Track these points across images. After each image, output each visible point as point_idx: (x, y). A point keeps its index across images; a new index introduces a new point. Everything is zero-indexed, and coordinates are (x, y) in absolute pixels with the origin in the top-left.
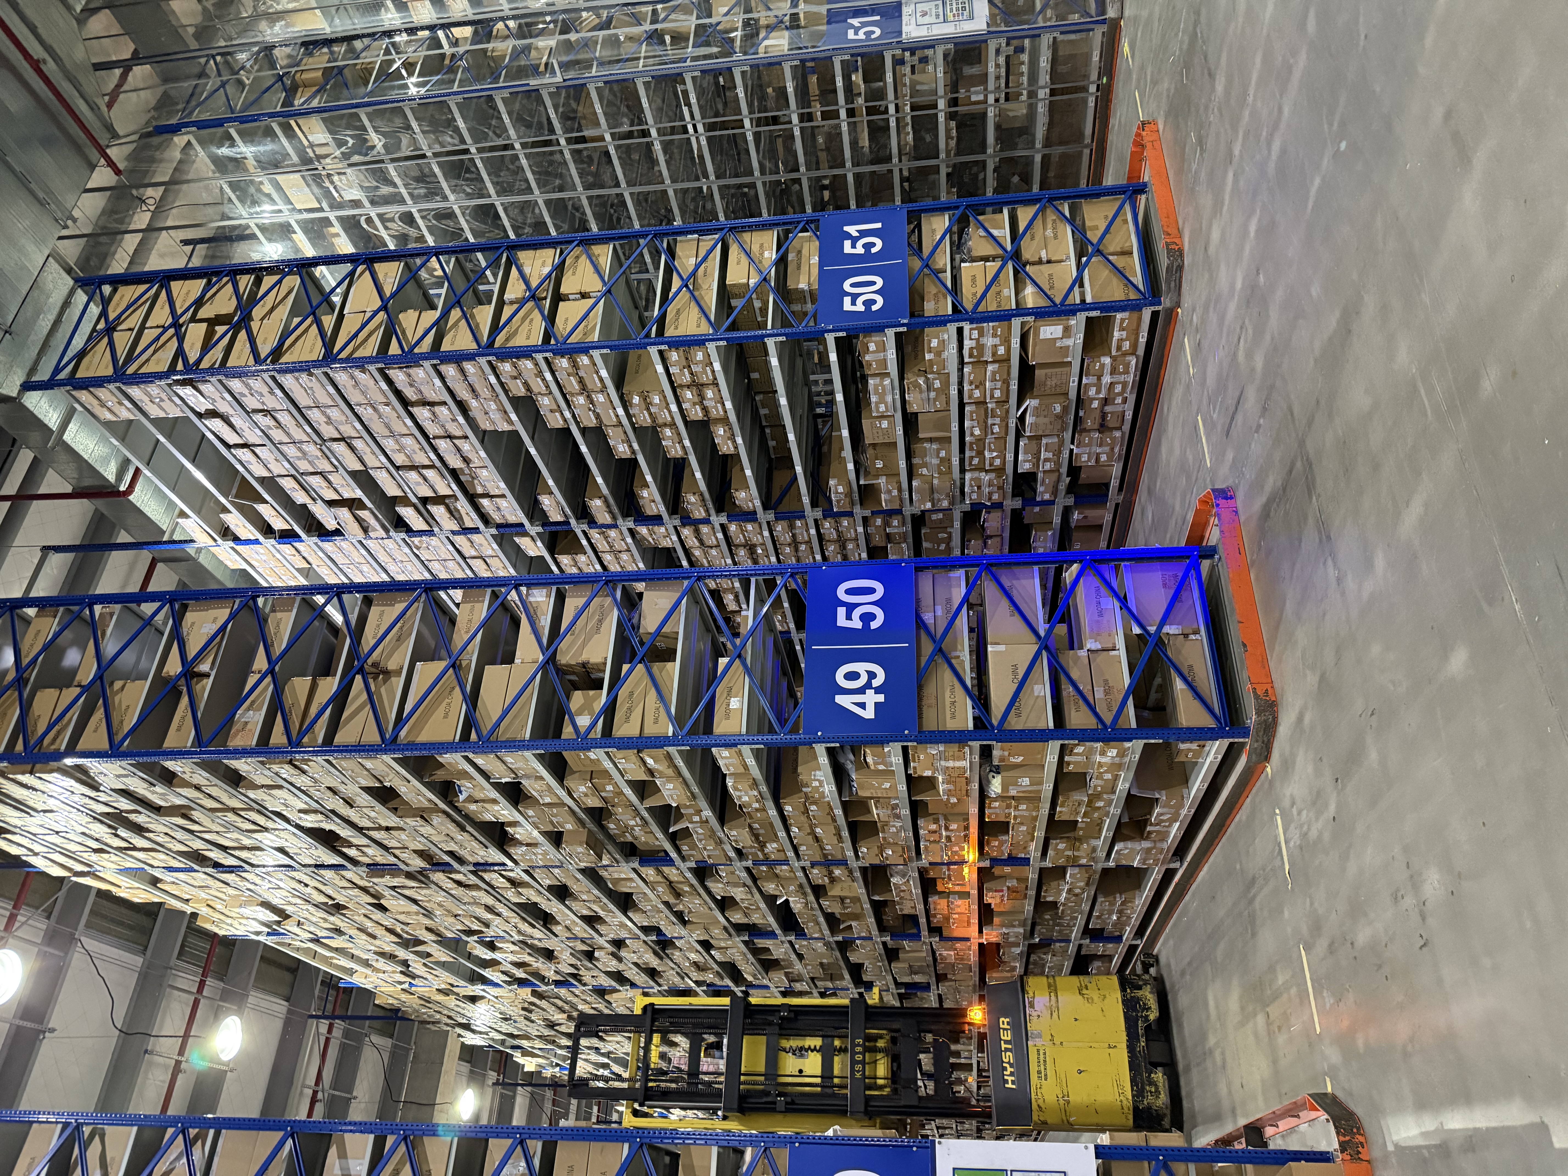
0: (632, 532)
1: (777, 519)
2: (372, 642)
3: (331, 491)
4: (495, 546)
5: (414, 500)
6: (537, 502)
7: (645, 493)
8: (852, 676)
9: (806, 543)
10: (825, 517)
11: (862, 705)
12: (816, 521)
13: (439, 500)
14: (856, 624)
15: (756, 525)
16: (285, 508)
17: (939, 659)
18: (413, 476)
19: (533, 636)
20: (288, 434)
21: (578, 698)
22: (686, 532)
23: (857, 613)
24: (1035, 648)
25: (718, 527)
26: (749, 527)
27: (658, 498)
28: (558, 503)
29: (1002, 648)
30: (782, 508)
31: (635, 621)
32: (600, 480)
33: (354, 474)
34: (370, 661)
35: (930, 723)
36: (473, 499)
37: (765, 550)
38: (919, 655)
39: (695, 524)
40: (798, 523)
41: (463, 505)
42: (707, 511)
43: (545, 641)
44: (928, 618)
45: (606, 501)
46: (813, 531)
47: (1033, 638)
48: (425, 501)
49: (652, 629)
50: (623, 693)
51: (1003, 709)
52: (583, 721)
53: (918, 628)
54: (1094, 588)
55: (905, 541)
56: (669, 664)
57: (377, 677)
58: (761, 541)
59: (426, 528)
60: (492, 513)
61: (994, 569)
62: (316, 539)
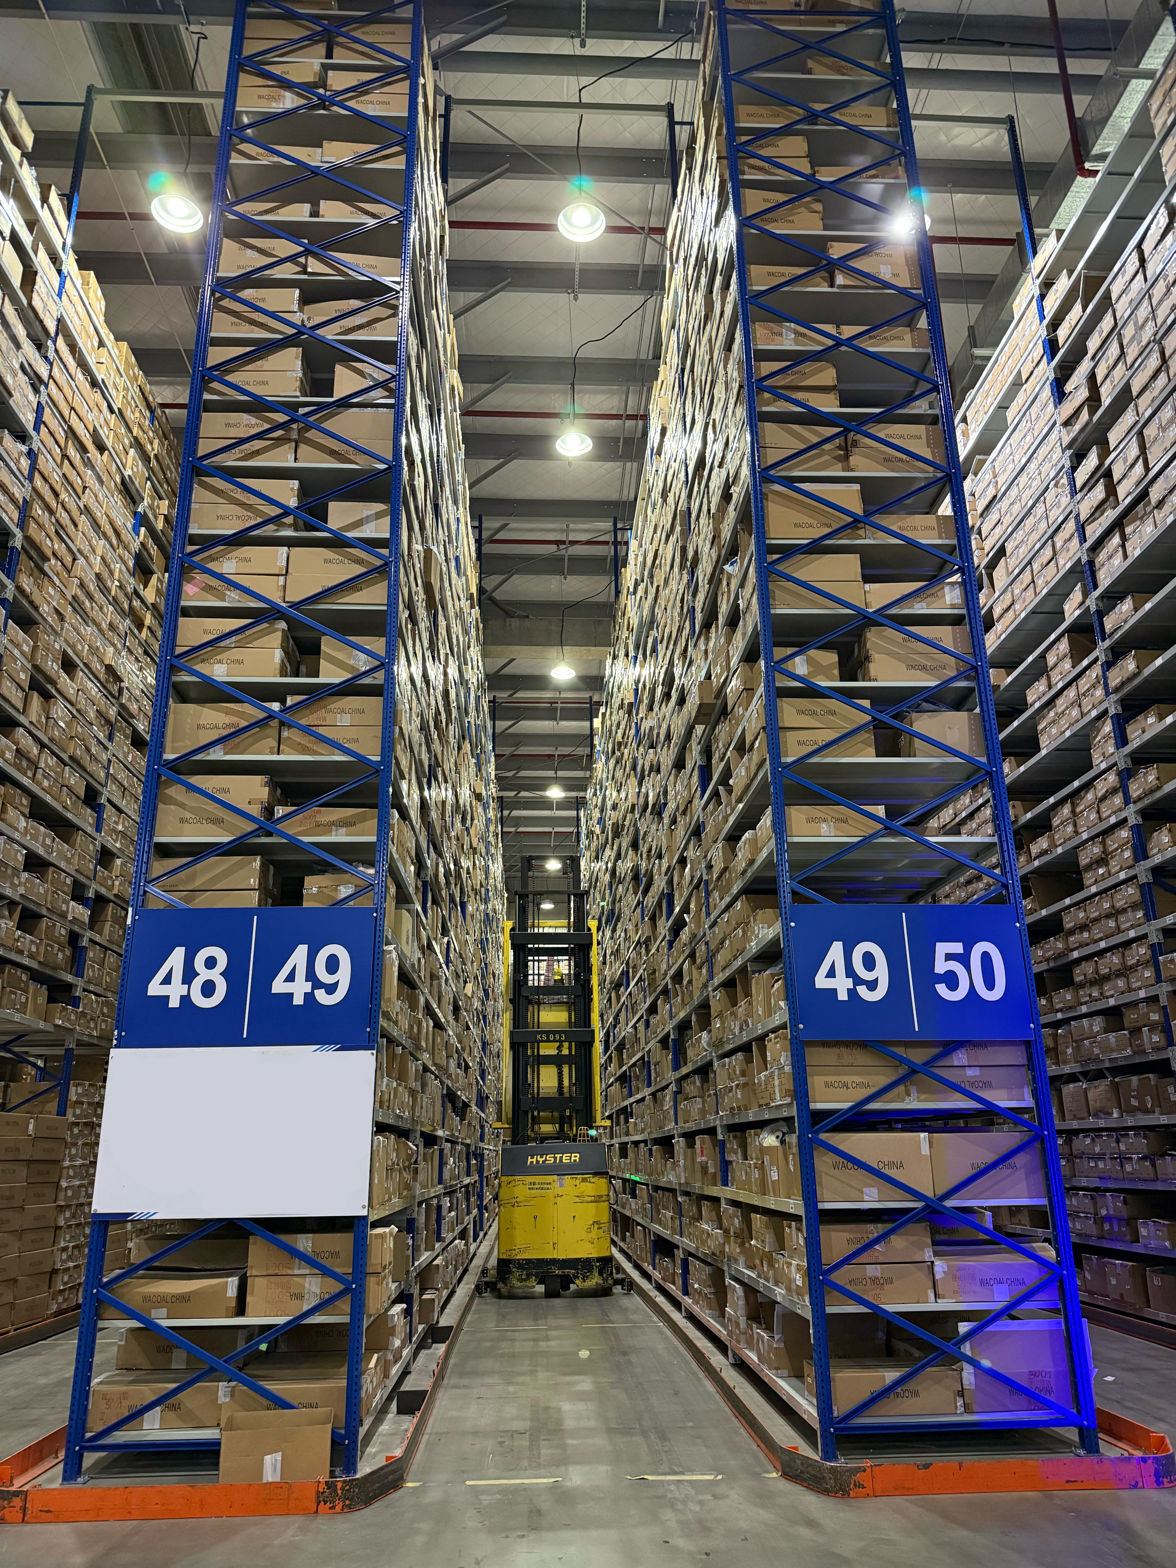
0: (1104, 714)
1: (1141, 886)
2: (881, 435)
3: (1105, 372)
4: (1069, 565)
5: (1108, 462)
6: (1123, 597)
7: (1150, 720)
8: (869, 961)
9: (1118, 927)
10: (1152, 947)
11: (831, 974)
12: (1145, 936)
13: (1111, 490)
14: (941, 966)
15: (1131, 862)
16: (1081, 332)
17: (902, 1071)
18: (1133, 451)
19: (899, 596)
20: (1161, 301)
21: (831, 658)
22: (1112, 778)
23: (956, 967)
24: (930, 1194)
25: (1123, 815)
26: (1127, 854)
27: (1147, 736)
28: (1126, 622)
29: (925, 1150)
30: (1159, 894)
31: (925, 705)
32: (1159, 662)
33: (1127, 388)
34: (858, 437)
35: (814, 1056)
36: (1118, 525)
37: (1103, 878)
38: (906, 1044)
39: (1123, 787)
40: (1140, 914)
41: (1110, 516)
42: (1140, 799)
43: (894, 611)
44: (960, 1057)
45: (1135, 675)
46: (1132, 934)
47: (940, 1192)
48: (1108, 474)
49: (916, 727)
50: (833, 704)
51: (841, 1147)
52: (800, 665)
53: (943, 1044)
54: (1020, 1277)
55: (1135, 1053)
56: (872, 750)
57: (840, 448)
58: (1113, 871)
59: (1079, 485)
60: (1105, 550)
61: (1038, 1145)
62: (1052, 376)
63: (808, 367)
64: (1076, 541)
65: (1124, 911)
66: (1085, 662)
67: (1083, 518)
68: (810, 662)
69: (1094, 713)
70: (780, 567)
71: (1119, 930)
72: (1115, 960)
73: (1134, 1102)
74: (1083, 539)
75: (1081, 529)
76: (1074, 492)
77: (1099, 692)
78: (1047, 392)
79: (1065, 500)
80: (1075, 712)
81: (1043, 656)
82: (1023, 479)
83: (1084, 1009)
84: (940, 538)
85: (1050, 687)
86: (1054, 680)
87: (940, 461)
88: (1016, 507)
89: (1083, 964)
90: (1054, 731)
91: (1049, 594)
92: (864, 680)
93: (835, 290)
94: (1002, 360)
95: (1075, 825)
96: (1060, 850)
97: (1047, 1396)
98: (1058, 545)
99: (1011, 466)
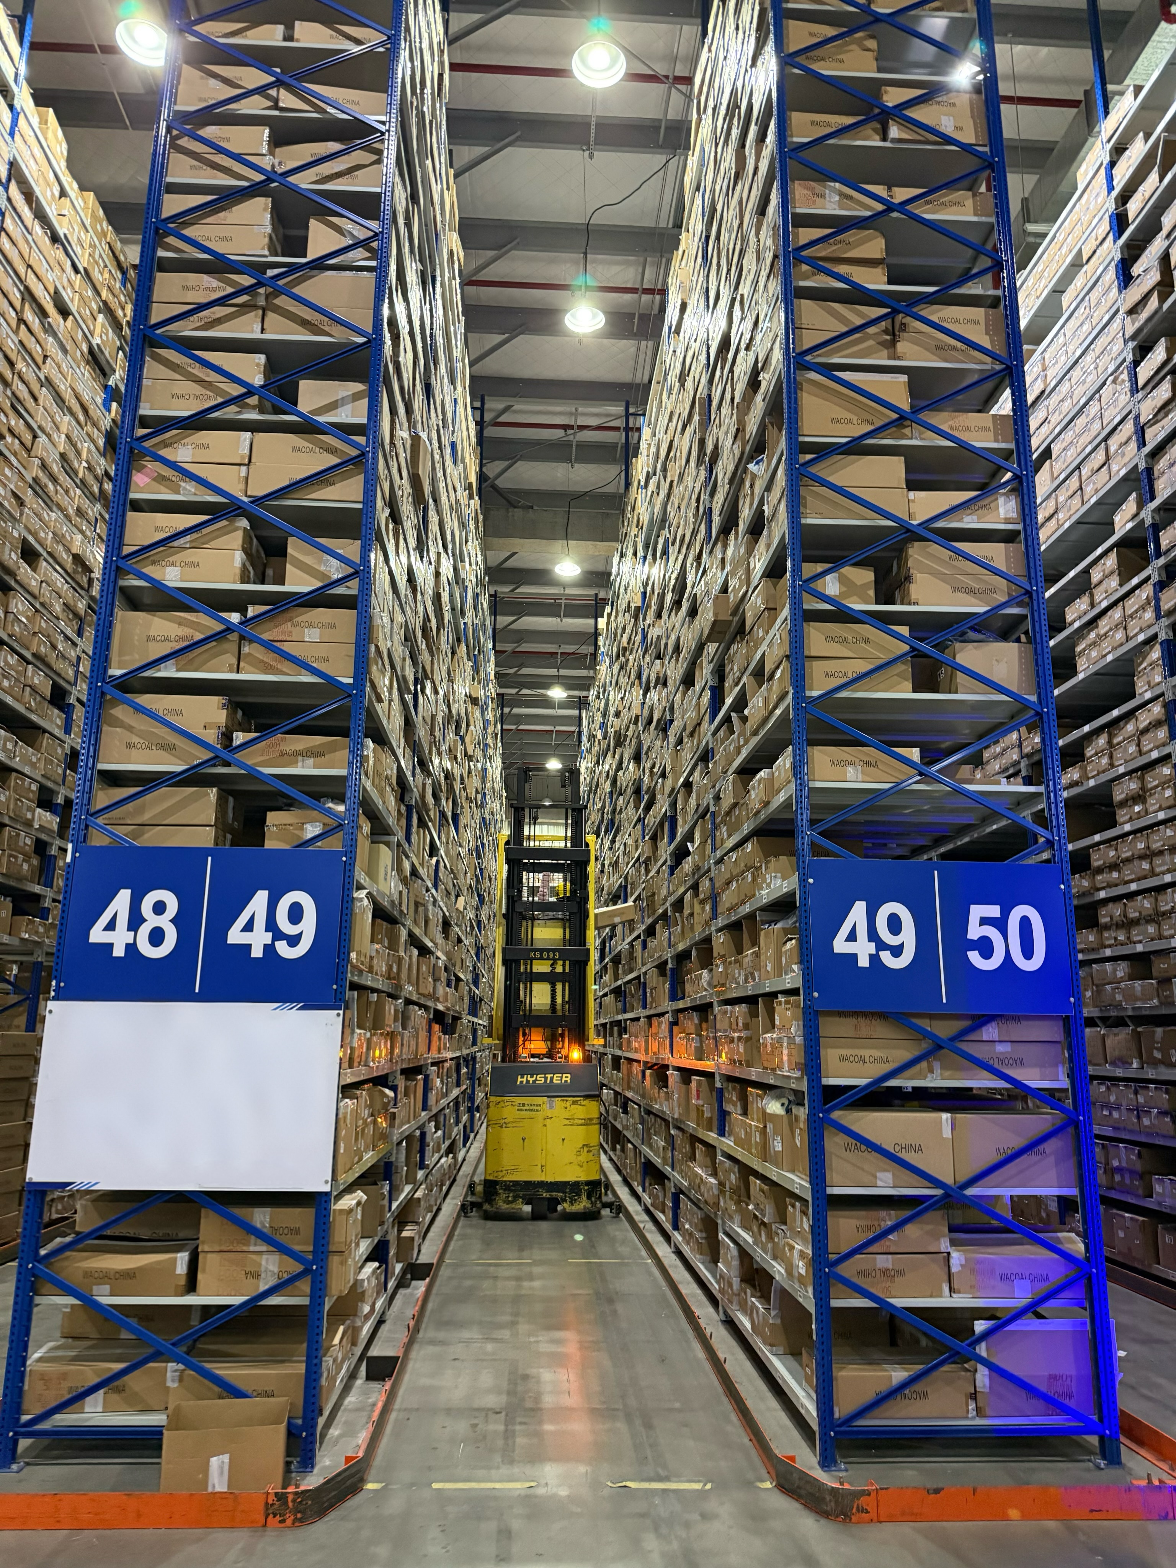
0: (1152, 639)
2: (934, 318)
8: (895, 925)
9: (1152, 870)
11: (852, 937)
14: (975, 932)
15: (1172, 802)
16: (1155, 205)
17: (925, 1045)
19: (946, 507)
21: (865, 577)
22: (1157, 710)
23: (991, 932)
24: (949, 1180)
26: (1169, 793)
29: (947, 1133)
31: (972, 635)
34: (908, 320)
35: (831, 1027)
38: (931, 1017)
39: (1168, 720)
43: (940, 524)
44: (990, 1032)
46: (1168, 878)
47: (962, 1178)
48: (1175, 371)
49: (961, 659)
50: (866, 630)
51: (855, 1128)
52: (831, 586)
53: (973, 1017)
54: (1044, 1273)
55: (1161, 1003)
56: (909, 685)
57: (886, 332)
58: (1151, 809)
59: (1141, 382)
60: (1167, 457)
61: (1071, 1130)
62: (1118, 258)
63: (852, 235)
64: (1133, 445)
65: (1161, 853)
66: (1135, 581)
67: (1143, 419)
68: (843, 580)
69: (1141, 638)
70: (814, 469)
71: (1153, 873)
72: (1147, 904)
73: (1158, 1055)
74: (1142, 443)
75: (1140, 432)
76: (1135, 389)
77: (1149, 615)
78: (1111, 274)
79: (1124, 398)
80: (1119, 635)
81: (1086, 571)
82: (1076, 373)
83: (1108, 952)
84: (996, 441)
85: (1093, 605)
86: (1097, 599)
87: (1000, 349)
88: (1067, 404)
89: (1111, 905)
90: (1094, 654)
91: (1098, 503)
92: (902, 604)
93: (888, 144)
94: (1060, 237)
95: (1111, 757)
96: (1092, 783)
97: (1067, 1402)
98: (1112, 449)
99: (1063, 358)
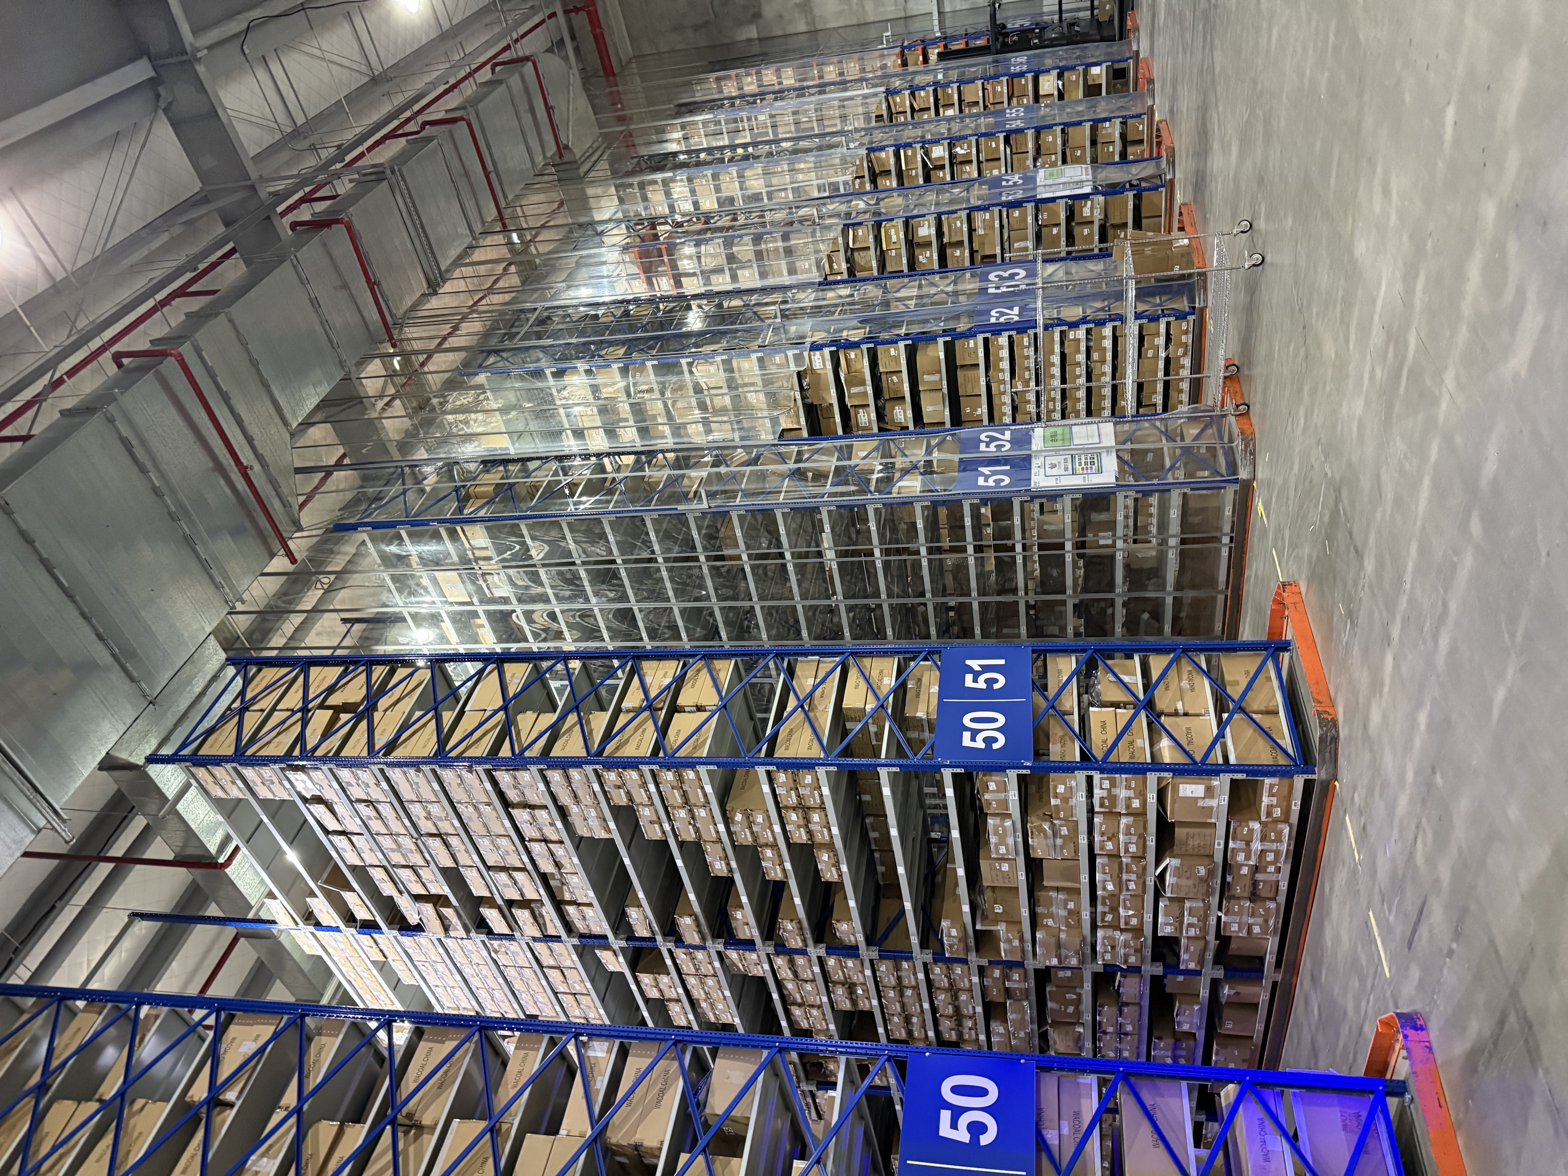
0: (721, 956)
1: (881, 957)
2: (413, 1086)
3: (419, 885)
4: (575, 957)
5: (500, 902)
6: (624, 914)
7: (739, 916)
9: (913, 988)
10: (935, 961)
12: (925, 965)
13: (525, 904)
14: (963, 1136)
15: (858, 962)
16: (371, 898)
18: (503, 877)
19: (584, 1102)
20: (386, 826)
22: (780, 962)
23: (964, 1120)
25: (815, 960)
26: (850, 963)
27: (752, 921)
28: (646, 917)
31: (701, 1097)
32: (692, 897)
33: (444, 871)
34: (404, 1111)
36: (559, 905)
37: (867, 991)
39: (790, 953)
40: (905, 965)
41: (548, 911)
42: (804, 941)
43: (597, 1109)
44: (1051, 1137)
45: (697, 920)
46: (921, 976)
48: (510, 903)
49: (720, 1111)
54: (1257, 1123)
55: (1027, 998)
56: (735, 1160)
57: (406, 1133)
58: (862, 980)
59: (507, 931)
60: (576, 921)
61: (1132, 1079)
62: (396, 933)
63: (305, 1152)
64: (555, 946)
65: (899, 978)
66: (669, 962)
67: (538, 934)
69: (717, 964)
71: (916, 988)
72: (942, 997)
73: (1071, 1009)
74: (557, 939)
75: (547, 938)
76: (510, 937)
77: (700, 955)
78: (407, 941)
79: (513, 946)
80: (710, 982)
81: (647, 1001)
82: (474, 982)
83: (982, 1037)
84: (538, 1049)
85: (678, 1001)
86: (673, 995)
88: (498, 994)
89: (941, 1028)
90: (720, 1006)
91: (592, 981)
92: (658, 1157)
93: (238, 1104)
94: (352, 976)
95: (812, 1006)
96: (832, 1027)
97: (1363, 1118)
98: (552, 963)
99: (457, 991)
